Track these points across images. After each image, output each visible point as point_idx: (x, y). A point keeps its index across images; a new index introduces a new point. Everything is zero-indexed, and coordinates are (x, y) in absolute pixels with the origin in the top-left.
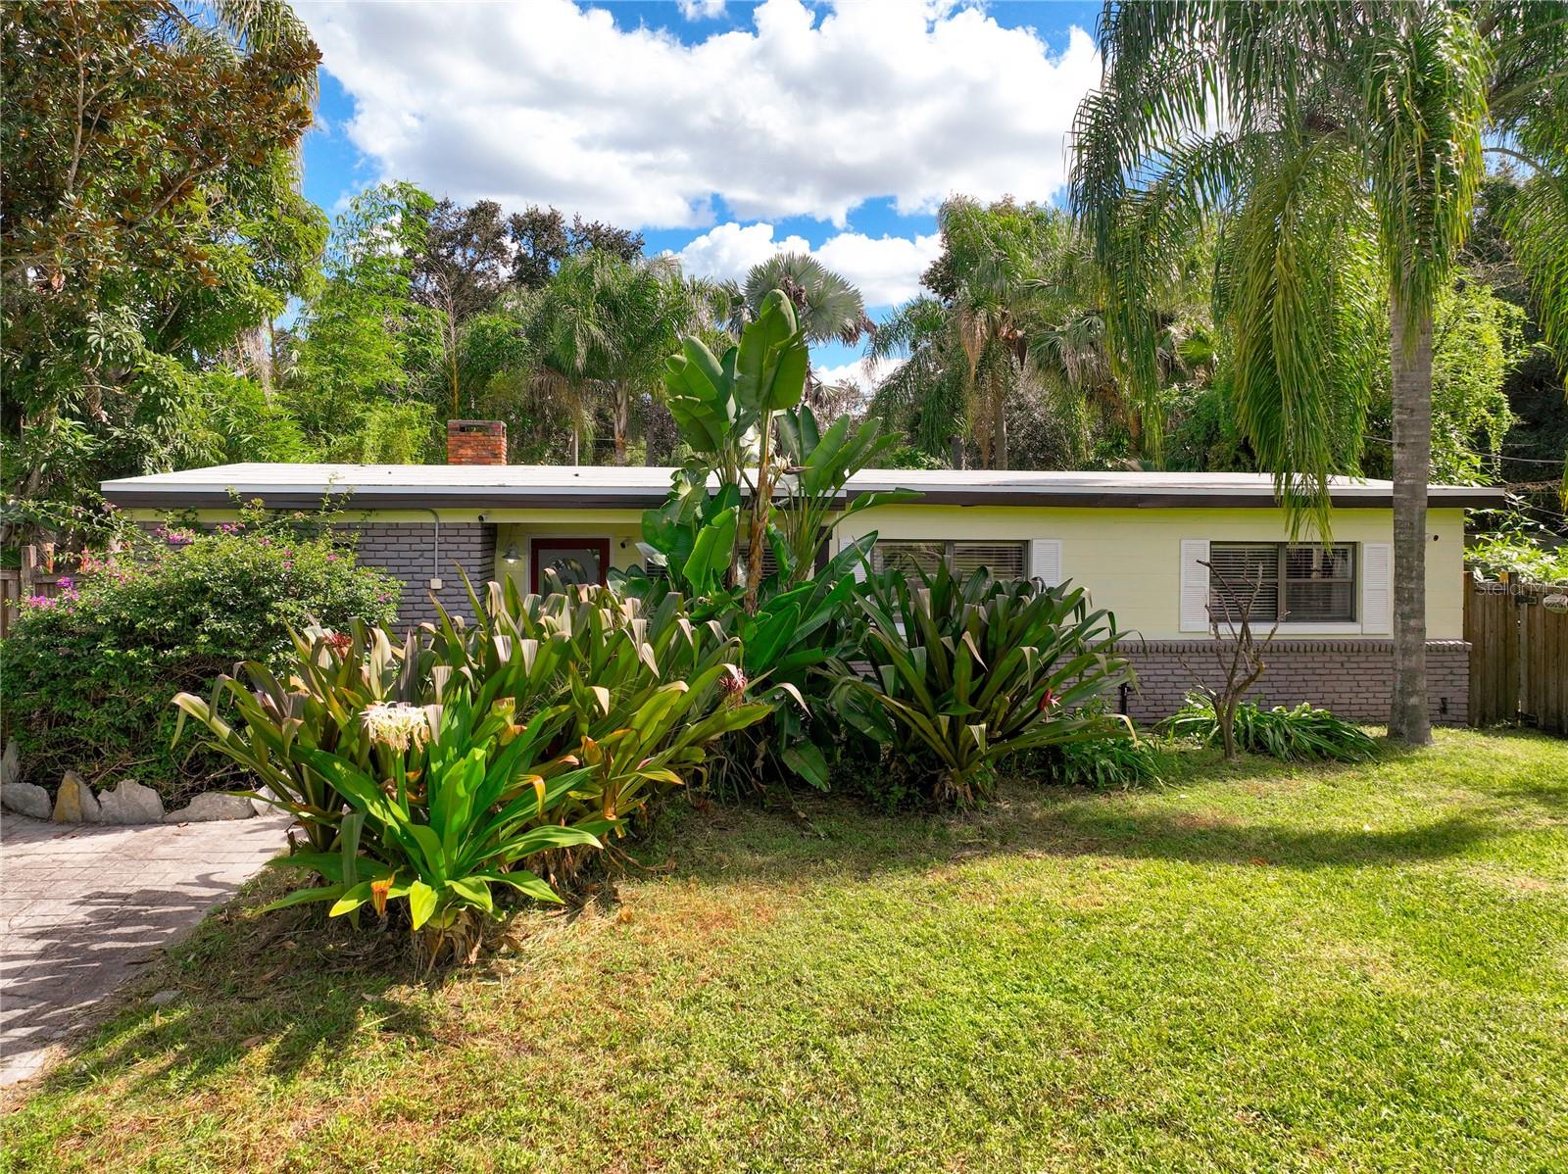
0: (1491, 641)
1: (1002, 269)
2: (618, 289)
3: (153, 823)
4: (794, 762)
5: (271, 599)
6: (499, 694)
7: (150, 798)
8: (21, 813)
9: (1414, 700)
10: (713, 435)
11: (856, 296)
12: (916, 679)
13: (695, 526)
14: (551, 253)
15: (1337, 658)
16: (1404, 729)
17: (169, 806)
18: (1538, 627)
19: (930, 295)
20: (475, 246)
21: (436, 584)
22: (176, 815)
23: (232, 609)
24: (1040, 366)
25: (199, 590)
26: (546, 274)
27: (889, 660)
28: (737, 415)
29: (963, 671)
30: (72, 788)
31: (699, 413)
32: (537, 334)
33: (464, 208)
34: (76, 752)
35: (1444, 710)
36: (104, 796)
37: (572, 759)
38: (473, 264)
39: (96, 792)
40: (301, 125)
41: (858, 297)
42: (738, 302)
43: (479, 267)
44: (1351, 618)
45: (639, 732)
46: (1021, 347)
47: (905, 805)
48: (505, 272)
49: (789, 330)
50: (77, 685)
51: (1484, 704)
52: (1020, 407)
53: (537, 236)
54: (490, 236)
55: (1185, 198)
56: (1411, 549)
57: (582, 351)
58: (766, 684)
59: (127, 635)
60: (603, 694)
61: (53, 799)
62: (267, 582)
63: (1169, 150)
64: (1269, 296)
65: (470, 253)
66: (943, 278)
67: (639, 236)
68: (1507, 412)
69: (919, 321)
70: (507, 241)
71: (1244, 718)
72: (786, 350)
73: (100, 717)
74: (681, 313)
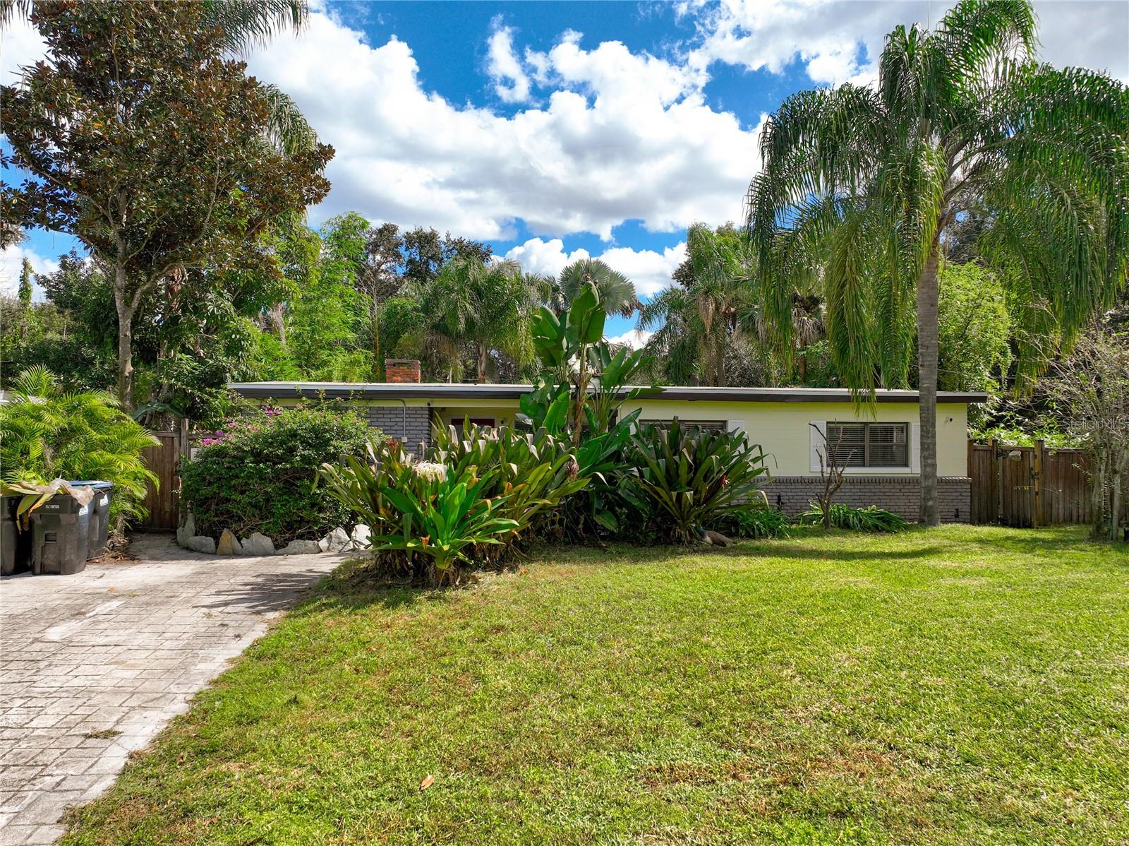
0: (983, 479)
1: (725, 268)
2: (481, 281)
3: (271, 555)
4: (599, 520)
5: (330, 440)
6: (468, 464)
7: (268, 542)
8: (199, 551)
9: (930, 503)
10: (555, 357)
11: (631, 286)
12: (661, 475)
13: (547, 404)
14: (431, 258)
15: (897, 486)
16: (926, 518)
17: (277, 547)
18: (1008, 469)
19: (678, 286)
20: (381, 253)
21: (405, 440)
22: (281, 551)
23: (310, 445)
24: (744, 330)
25: (293, 435)
26: (428, 270)
27: (646, 465)
28: (567, 348)
29: (683, 470)
30: (227, 537)
31: (549, 346)
32: (427, 309)
33: (374, 229)
34: (231, 517)
35: (957, 516)
36: (244, 541)
37: (499, 498)
38: (379, 265)
39: (239, 540)
40: (326, 191)
41: (632, 286)
42: (556, 290)
43: (383, 267)
44: (906, 465)
45: (530, 485)
46: (734, 317)
47: (656, 543)
48: (401, 271)
49: (596, 302)
50: (233, 482)
51: (979, 513)
52: (735, 357)
53: (422, 247)
54: (392, 247)
55: (808, 232)
56: (928, 421)
57: (463, 321)
58: (588, 472)
59: (258, 456)
60: (514, 467)
61: (217, 543)
62: (327, 431)
63: (801, 206)
64: (844, 286)
65: (378, 257)
66: (685, 275)
67: (489, 247)
68: (1010, 354)
69: (670, 302)
70: (402, 250)
71: (839, 510)
72: (595, 312)
73: (245, 499)
74: (520, 296)
